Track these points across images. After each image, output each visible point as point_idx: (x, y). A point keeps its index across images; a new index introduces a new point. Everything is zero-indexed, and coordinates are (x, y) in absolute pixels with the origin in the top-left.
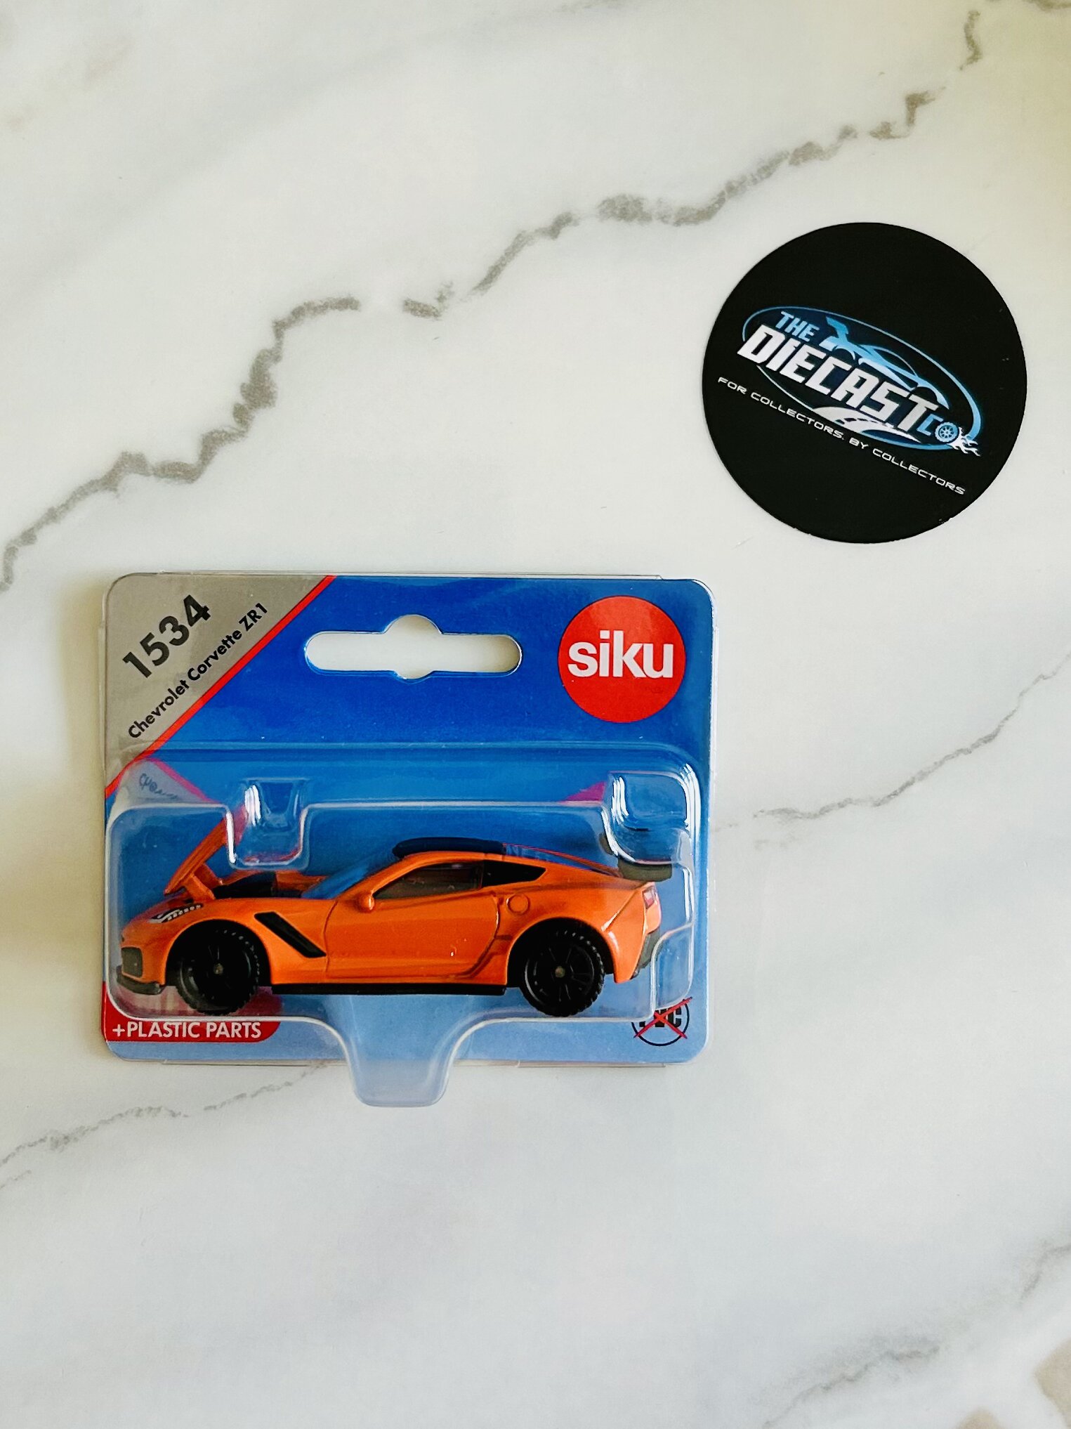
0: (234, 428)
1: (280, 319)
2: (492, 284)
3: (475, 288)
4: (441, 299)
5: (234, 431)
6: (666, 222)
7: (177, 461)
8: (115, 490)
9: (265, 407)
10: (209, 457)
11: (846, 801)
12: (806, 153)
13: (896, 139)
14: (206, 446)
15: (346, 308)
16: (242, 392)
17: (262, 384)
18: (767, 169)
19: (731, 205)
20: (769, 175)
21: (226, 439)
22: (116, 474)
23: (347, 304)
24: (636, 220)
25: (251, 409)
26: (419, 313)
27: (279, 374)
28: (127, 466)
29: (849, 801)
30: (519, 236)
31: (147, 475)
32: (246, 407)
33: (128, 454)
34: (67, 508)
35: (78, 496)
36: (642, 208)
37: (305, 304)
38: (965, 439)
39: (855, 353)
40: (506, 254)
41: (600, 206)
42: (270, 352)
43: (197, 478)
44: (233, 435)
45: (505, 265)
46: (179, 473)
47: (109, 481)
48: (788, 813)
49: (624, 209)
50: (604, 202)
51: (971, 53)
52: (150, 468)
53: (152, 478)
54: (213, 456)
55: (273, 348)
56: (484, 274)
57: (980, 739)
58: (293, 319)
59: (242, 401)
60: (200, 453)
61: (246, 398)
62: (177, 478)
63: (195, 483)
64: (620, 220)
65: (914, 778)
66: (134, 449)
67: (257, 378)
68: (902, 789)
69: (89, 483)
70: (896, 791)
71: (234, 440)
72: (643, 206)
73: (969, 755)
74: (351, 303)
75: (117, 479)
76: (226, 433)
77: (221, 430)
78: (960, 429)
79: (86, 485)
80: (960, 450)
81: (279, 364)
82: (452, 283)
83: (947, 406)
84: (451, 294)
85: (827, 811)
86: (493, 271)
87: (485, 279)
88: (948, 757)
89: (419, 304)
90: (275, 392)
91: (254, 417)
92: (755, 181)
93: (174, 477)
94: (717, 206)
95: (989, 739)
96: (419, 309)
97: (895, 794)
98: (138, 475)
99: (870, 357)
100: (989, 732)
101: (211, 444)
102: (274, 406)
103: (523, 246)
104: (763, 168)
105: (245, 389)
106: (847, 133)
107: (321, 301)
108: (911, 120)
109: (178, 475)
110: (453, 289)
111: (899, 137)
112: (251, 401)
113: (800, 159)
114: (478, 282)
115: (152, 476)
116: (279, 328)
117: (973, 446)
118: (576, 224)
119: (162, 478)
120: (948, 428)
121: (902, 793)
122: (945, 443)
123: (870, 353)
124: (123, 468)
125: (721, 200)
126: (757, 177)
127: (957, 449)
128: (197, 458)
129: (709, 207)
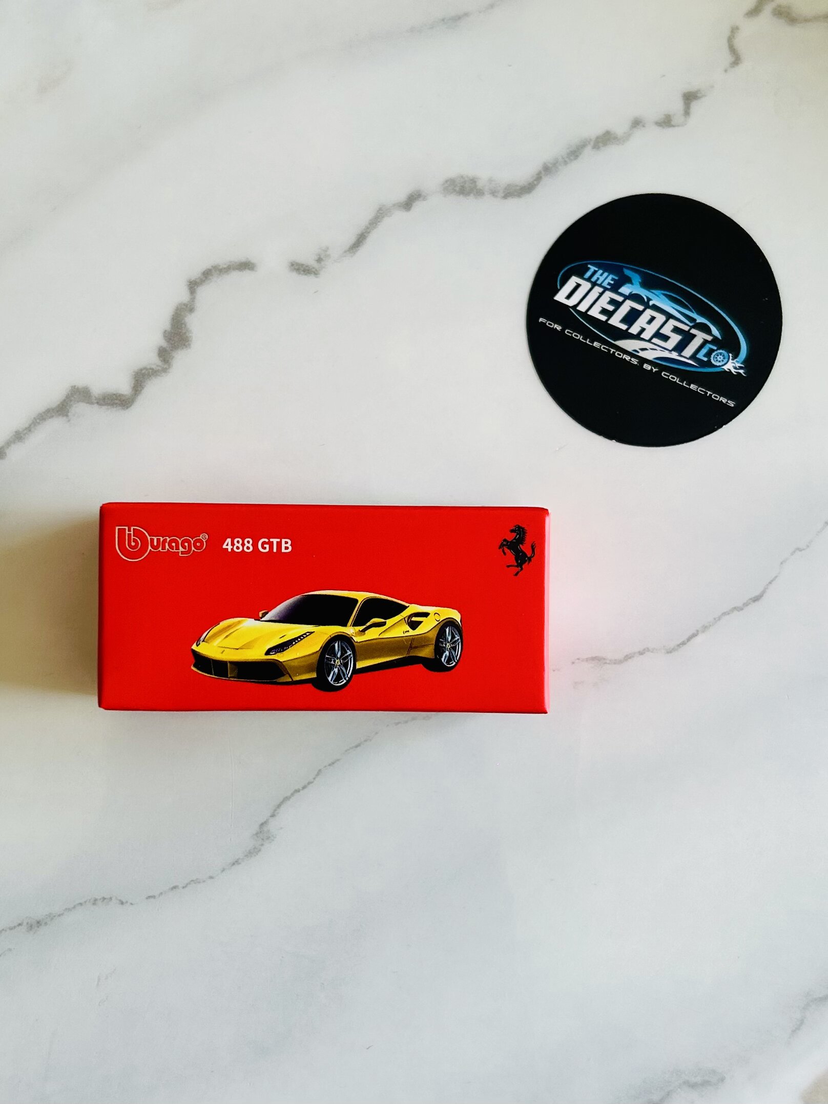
0: (158, 366)
1: (193, 279)
2: (359, 248)
3: (345, 252)
4: (319, 260)
5: (160, 368)
6: (496, 197)
7: (115, 393)
8: (67, 416)
9: (183, 348)
10: (139, 389)
11: (644, 650)
12: (605, 139)
13: (676, 128)
14: (137, 380)
15: (245, 268)
16: (165, 336)
17: (180, 331)
18: (574, 153)
19: (546, 180)
20: (577, 157)
21: (153, 374)
22: (67, 404)
23: (246, 266)
24: (472, 195)
25: (172, 350)
26: (302, 273)
27: (193, 322)
28: (75, 396)
29: (648, 650)
30: (380, 209)
31: (92, 403)
32: (168, 349)
33: (76, 387)
34: (30, 431)
35: (38, 421)
36: (476, 186)
37: (212, 266)
38: (733, 363)
39: (646, 296)
40: (370, 224)
41: (443, 184)
42: (184, 305)
43: (131, 406)
44: (158, 371)
45: (369, 233)
46: (116, 401)
47: (62, 409)
48: (598, 660)
49: (463, 187)
50: (446, 181)
51: (733, 59)
52: (93, 398)
53: (96, 407)
54: (143, 388)
55: (188, 302)
56: (353, 239)
57: (751, 599)
58: (204, 279)
59: (164, 344)
60: (132, 385)
61: (168, 342)
62: (115, 406)
63: (129, 409)
64: (460, 195)
65: (698, 631)
66: (80, 383)
67: (176, 326)
68: (689, 639)
69: (46, 411)
70: (684, 641)
71: (159, 376)
72: (477, 184)
73: (741, 612)
74: (249, 265)
75: (67, 407)
76: (153, 369)
77: (148, 367)
78: (730, 355)
79: (44, 413)
80: (730, 372)
81: (193, 315)
82: (328, 248)
83: (720, 338)
84: (328, 256)
85: (630, 658)
86: (360, 238)
87: (354, 244)
88: (724, 614)
89: (303, 265)
90: (190, 337)
91: (173, 357)
92: (566, 163)
93: (112, 405)
94: (535, 182)
95: (756, 599)
96: (302, 269)
97: (683, 643)
98: (85, 404)
99: (659, 299)
100: (757, 593)
101: (141, 378)
102: (190, 348)
103: (383, 217)
104: (571, 152)
105: (166, 335)
106: (637, 123)
107: (225, 264)
108: (687, 113)
109: (117, 403)
110: (328, 253)
111: (678, 126)
112: (172, 344)
113: (601, 144)
114: (348, 247)
115: (96, 404)
116: (193, 286)
117: (741, 368)
118: (425, 199)
119: (103, 405)
120: (721, 355)
121: (689, 643)
122: (720, 366)
123: (658, 296)
124: (72, 398)
125: (538, 178)
126: (567, 159)
127: (727, 370)
128: (131, 390)
129: (530, 184)
